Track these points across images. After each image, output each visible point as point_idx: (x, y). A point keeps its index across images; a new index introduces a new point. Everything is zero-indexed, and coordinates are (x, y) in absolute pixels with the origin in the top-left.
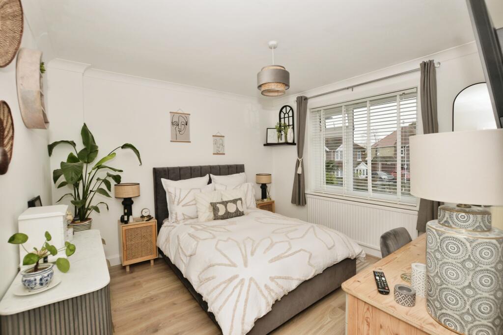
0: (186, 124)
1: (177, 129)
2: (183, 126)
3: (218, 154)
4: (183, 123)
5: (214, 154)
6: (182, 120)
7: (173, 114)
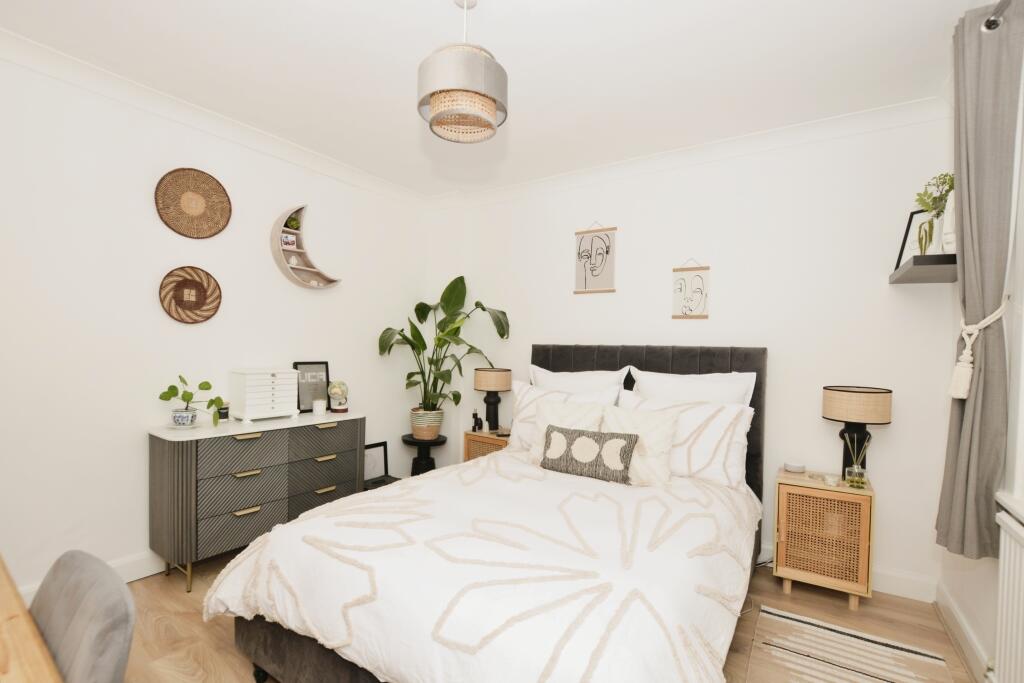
0: (607, 252)
1: (588, 266)
2: (600, 258)
3: (685, 316)
4: (600, 251)
5: (674, 317)
6: (599, 244)
7: (580, 236)
